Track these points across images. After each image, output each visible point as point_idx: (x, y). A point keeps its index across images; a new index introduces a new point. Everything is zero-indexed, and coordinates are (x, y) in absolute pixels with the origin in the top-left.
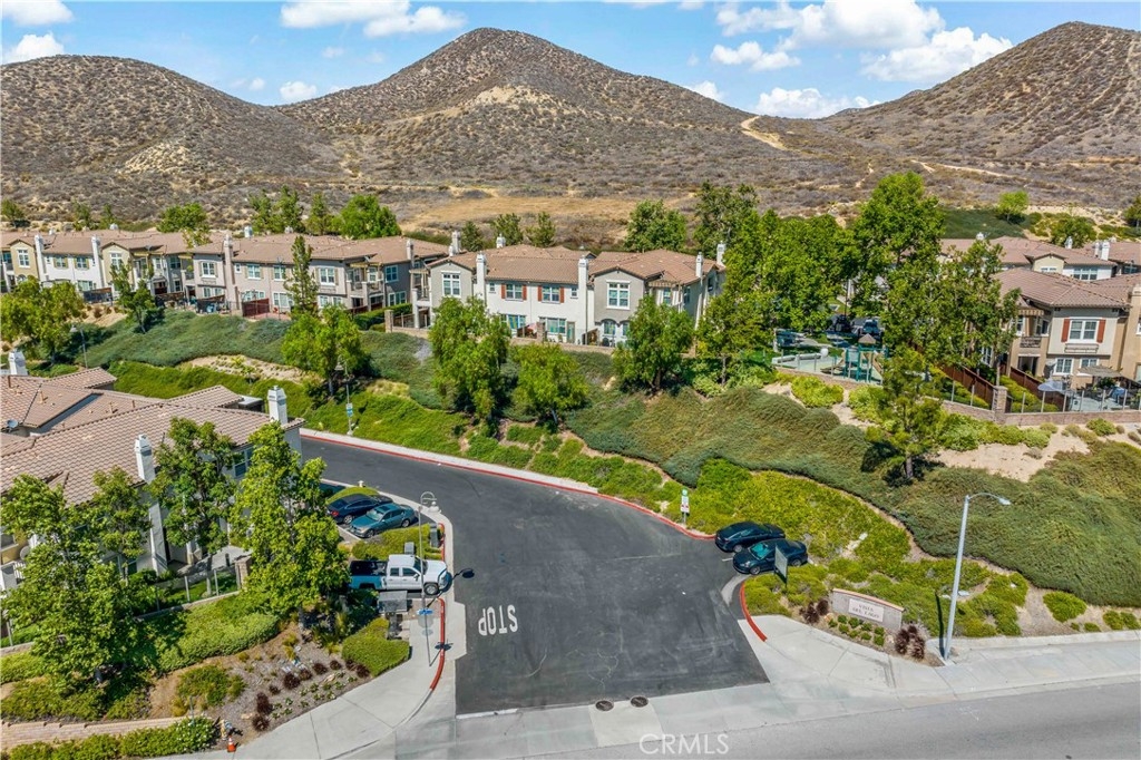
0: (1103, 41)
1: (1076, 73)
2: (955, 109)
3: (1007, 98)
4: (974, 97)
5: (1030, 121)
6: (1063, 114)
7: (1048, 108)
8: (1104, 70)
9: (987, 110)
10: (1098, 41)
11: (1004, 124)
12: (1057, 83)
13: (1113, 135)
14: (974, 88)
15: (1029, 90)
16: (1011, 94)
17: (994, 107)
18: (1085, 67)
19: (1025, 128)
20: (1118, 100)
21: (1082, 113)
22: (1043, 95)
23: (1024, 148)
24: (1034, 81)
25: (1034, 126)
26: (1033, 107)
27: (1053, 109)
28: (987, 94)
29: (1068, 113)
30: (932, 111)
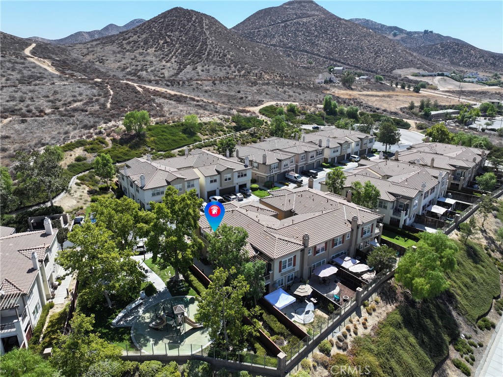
0: (193, 19)
1: (186, 33)
2: (139, 48)
3: (161, 44)
4: (146, 42)
5: (174, 57)
6: (186, 54)
7: (179, 51)
8: (197, 33)
9: (154, 49)
10: (191, 18)
11: (163, 58)
12: (180, 38)
13: (208, 66)
14: (144, 36)
15: (169, 40)
16: (162, 42)
17: (156, 48)
18: (189, 31)
19: (173, 60)
20: (206, 49)
21: (194, 54)
22: (176, 44)
23: (175, 71)
24: (170, 36)
25: (176, 59)
26: (173, 49)
27: (182, 51)
28: (151, 40)
29: (188, 54)
30: (128, 48)
